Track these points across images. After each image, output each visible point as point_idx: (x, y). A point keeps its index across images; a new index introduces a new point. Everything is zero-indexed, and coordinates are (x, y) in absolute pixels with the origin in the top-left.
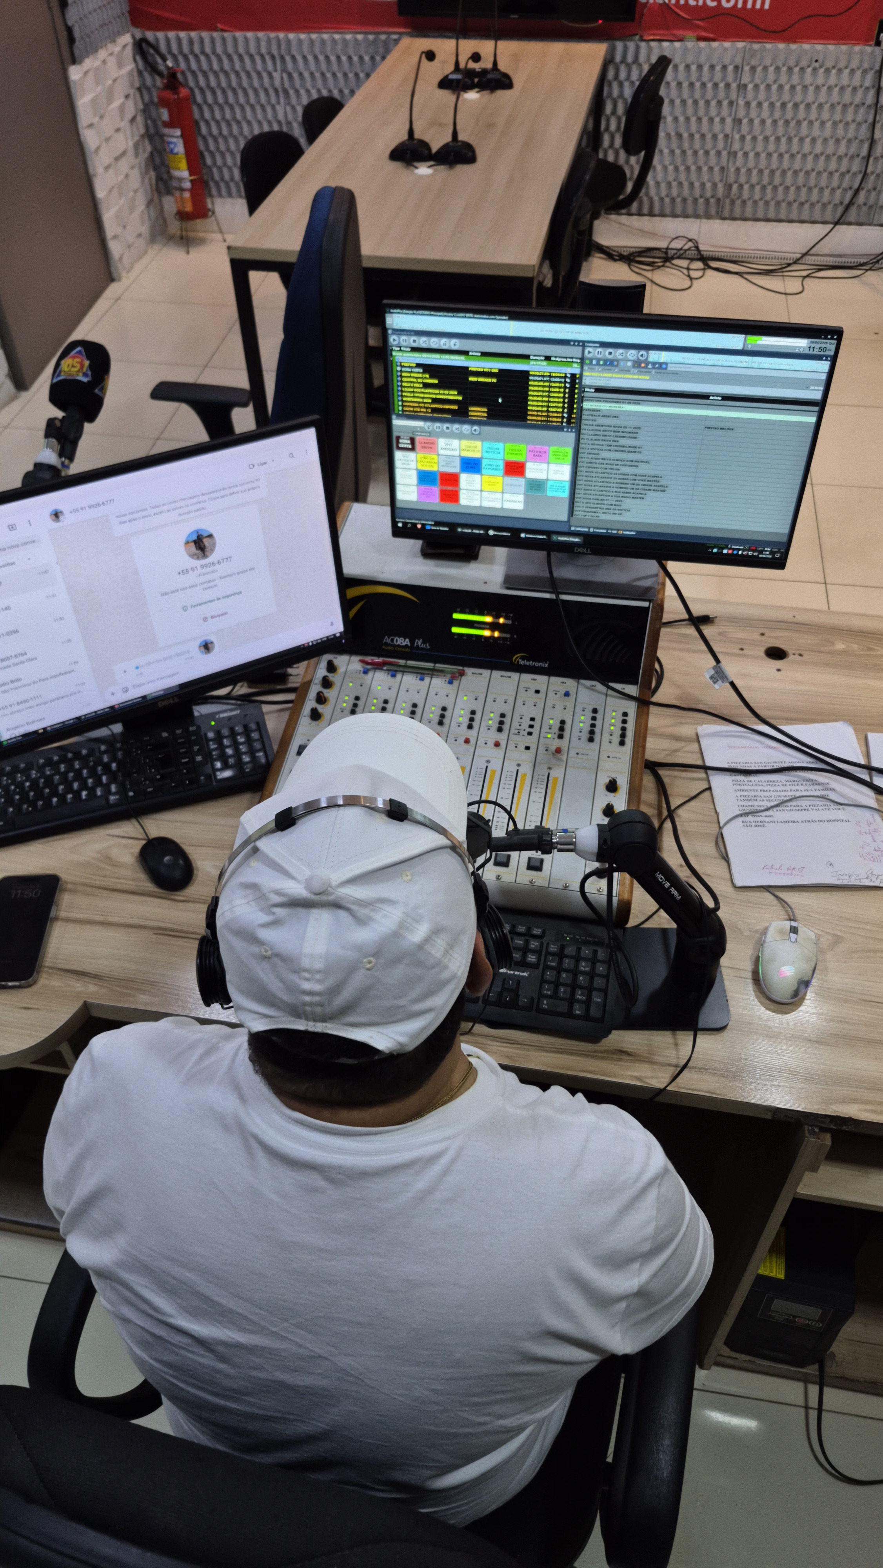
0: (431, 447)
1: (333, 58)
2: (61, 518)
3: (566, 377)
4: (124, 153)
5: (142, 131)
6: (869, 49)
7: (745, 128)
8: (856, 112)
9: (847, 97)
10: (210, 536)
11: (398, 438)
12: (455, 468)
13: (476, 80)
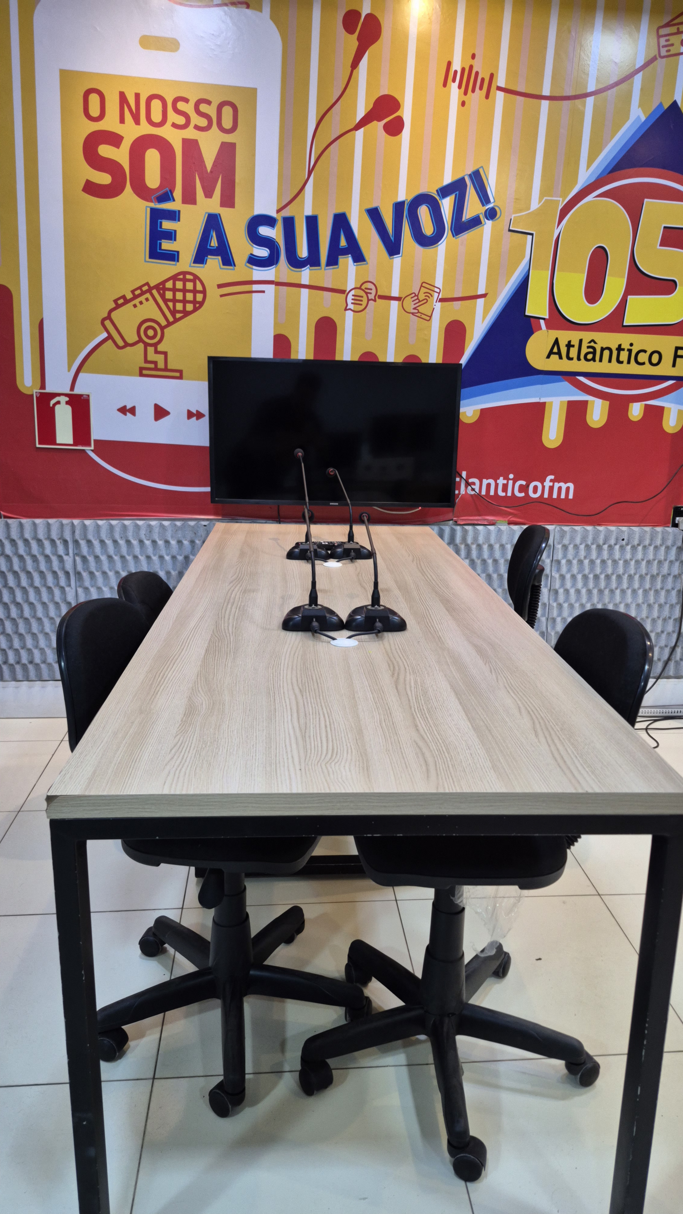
6: (668, 530)
9: (654, 570)
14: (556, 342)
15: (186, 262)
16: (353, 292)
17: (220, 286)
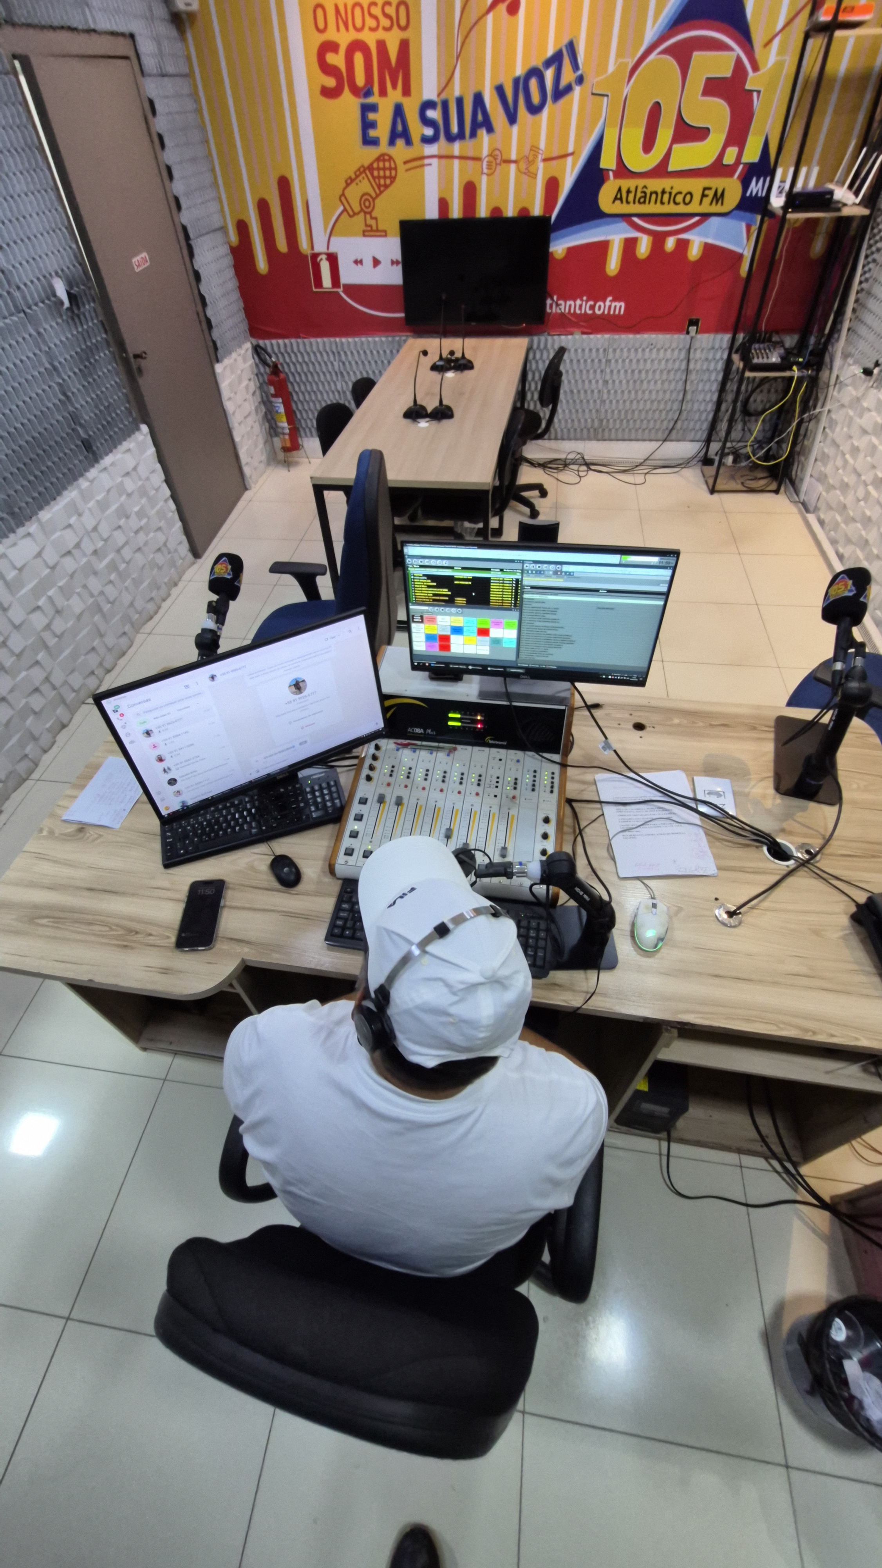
0: (432, 620)
1: (368, 352)
2: (215, 679)
3: (513, 581)
4: (249, 414)
5: (259, 399)
6: (682, 336)
7: (610, 386)
8: (675, 375)
9: (670, 366)
10: (303, 681)
11: (413, 616)
12: (447, 632)
13: (452, 364)
14: (620, 190)
15: (384, 147)
16: (486, 160)
17: (405, 163)
